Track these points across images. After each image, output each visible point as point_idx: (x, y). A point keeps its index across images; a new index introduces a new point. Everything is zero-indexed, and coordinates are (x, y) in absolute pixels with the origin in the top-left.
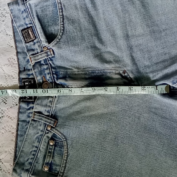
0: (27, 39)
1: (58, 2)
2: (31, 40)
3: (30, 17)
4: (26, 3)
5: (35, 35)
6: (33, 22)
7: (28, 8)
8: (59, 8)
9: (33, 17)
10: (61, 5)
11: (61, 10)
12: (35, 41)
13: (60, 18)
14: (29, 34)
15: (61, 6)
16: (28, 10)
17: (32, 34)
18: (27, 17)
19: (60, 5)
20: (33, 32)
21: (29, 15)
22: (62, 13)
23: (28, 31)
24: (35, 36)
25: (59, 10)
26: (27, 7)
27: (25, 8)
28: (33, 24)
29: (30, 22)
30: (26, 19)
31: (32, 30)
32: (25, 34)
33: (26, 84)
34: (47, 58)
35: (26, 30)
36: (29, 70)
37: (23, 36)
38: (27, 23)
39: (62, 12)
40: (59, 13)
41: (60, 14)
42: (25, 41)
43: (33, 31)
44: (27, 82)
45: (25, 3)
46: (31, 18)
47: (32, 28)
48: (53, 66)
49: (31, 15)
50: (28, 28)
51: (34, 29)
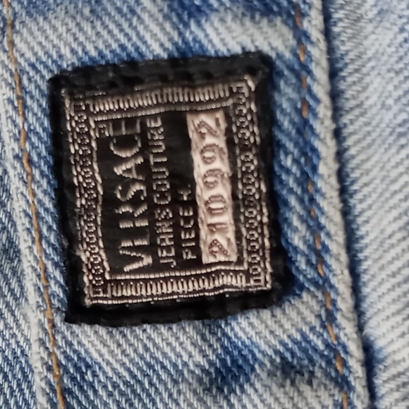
0: (118, 262)
12: (250, 329)
14: (183, 178)
17: (239, 203)
20: (269, 172)
23: (176, 124)
24: (281, 253)
31: (252, 134)
35: (145, 102)
42: (72, 270)
43: (269, 149)
51: (304, 128)
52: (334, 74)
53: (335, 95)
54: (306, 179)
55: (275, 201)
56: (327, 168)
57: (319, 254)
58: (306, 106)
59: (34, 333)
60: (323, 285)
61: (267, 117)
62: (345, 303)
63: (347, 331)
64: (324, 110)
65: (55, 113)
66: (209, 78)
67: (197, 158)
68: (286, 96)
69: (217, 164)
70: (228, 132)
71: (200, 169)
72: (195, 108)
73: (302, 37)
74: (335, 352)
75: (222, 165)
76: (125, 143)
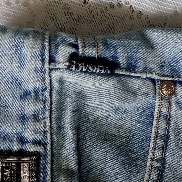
1: (160, 112)
3: (47, 120)
4: (51, 70)
6: (52, 141)
7: (51, 90)
8: (157, 133)
9: (57, 123)
10: (168, 124)
11: (160, 143)
13: (152, 167)
15: (167, 130)
16: (48, 97)
18: (36, 118)
19: (163, 124)
21: (47, 114)
22: (164, 154)
23: (18, 165)
25: (156, 138)
26: (48, 85)
27: (39, 86)
28: (48, 147)
29: (40, 137)
30: (30, 124)
35: (12, 160)
38: (29, 135)
39: (164, 148)
40: (154, 149)
41: (153, 154)
43: (37, 172)
46: (48, 124)
47: (38, 160)
49: (53, 115)
50: (22, 153)
51: (45, 168)
52: (52, 156)
53: (52, 161)
54: (45, 178)
58: (46, 163)
61: (38, 165)
66: (27, 156)
67: (22, 172)
68: (42, 161)
69: (26, 174)
70: (29, 167)
71: (23, 175)
72: (23, 162)
73: (46, 149)
75: (27, 174)
76: (7, 168)
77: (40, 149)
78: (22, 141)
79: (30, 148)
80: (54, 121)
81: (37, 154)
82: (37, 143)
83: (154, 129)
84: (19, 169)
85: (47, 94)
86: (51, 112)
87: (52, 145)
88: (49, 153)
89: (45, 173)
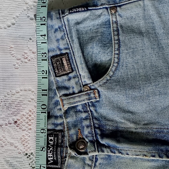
0: (59, 72)
1: (112, 20)
2: (64, 73)
3: (67, 38)
4: (63, 17)
5: (71, 66)
6: (71, 47)
7: (65, 26)
8: (113, 30)
9: (71, 39)
10: (117, 25)
11: (116, 33)
12: (71, 75)
13: (115, 43)
14: (63, 63)
15: (117, 27)
16: (65, 29)
17: (68, 65)
18: (62, 39)
19: (115, 25)
20: (69, 62)
21: (66, 36)
22: (118, 37)
23: (61, 59)
24: (72, 68)
25: (114, 31)
26: (63, 24)
27: (60, 25)
28: (71, 49)
29: (66, 46)
30: (61, 42)
31: (67, 59)
32: (56, 63)
33: (50, 138)
34: (88, 103)
35: (59, 58)
36: (56, 117)
37: (53, 67)
38: (62, 47)
39: (118, 35)
40: (114, 36)
41: (114, 38)
42: (55, 73)
43: (69, 60)
44: (52, 137)
45: (61, 16)
46: (68, 40)
47: (68, 56)
48: (95, 114)
49: (69, 36)
50: (62, 55)
51: (72, 58)
52: (73, 53)
53: (74, 54)
54: (73, 62)
55: (70, 64)
56: (74, 60)
57: (75, 67)
58: (71, 56)
59: (53, 79)
60: (76, 70)
61: (68, 57)
62: (77, 71)
63: (78, 73)
64: (73, 56)
65: (51, 60)
66: (63, 55)
67: (64, 62)
69: (65, 62)
70: (66, 59)
72: (63, 58)
73: (70, 51)
74: (77, 75)
75: (66, 62)
76: (57, 62)
77: (68, 51)
78: (60, 50)
79: (64, 52)
80: (69, 38)
81: (67, 53)
82: (66, 49)
83: (112, 28)
84: (62, 61)
85: (64, 28)
86: (67, 35)
87: (72, 48)
88: (72, 51)
89: (72, 60)
